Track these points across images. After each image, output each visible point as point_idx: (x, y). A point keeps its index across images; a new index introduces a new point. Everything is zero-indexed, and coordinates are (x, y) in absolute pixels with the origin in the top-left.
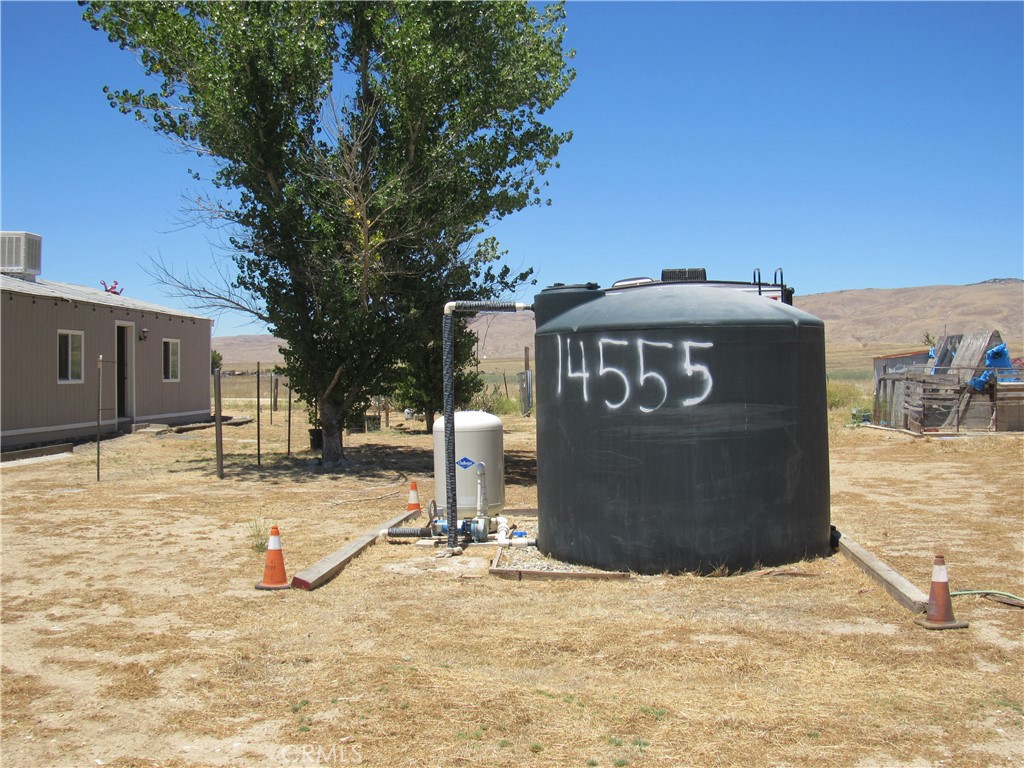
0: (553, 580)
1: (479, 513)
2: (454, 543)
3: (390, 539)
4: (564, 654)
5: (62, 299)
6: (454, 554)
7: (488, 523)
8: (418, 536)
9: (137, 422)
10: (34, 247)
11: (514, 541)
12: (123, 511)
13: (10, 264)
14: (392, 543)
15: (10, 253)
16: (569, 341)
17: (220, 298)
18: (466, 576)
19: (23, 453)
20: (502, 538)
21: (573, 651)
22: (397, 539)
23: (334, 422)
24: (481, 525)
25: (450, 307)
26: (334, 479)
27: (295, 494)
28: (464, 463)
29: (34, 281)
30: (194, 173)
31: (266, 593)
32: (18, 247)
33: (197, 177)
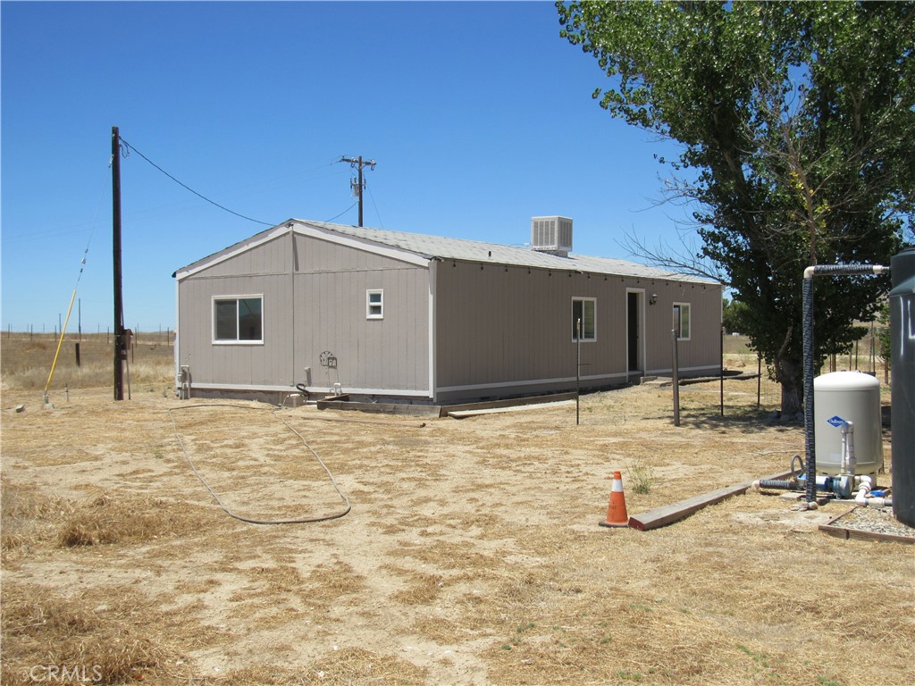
0: (880, 541)
1: (842, 471)
2: (812, 497)
3: (762, 489)
4: (808, 614)
5: (576, 272)
6: (809, 509)
7: (851, 481)
8: (787, 489)
9: (648, 375)
10: (566, 228)
11: (871, 500)
12: (570, 450)
13: (547, 243)
14: (763, 493)
15: (547, 234)
16: (909, 302)
17: (685, 266)
18: (797, 530)
19: (533, 399)
20: (860, 497)
21: (818, 613)
22: (769, 490)
23: (792, 378)
24: (843, 483)
25: (809, 272)
26: (782, 431)
27: (733, 443)
28: (835, 421)
29: (566, 257)
30: (659, 157)
31: (606, 529)
32: (553, 229)
33: (662, 161)
